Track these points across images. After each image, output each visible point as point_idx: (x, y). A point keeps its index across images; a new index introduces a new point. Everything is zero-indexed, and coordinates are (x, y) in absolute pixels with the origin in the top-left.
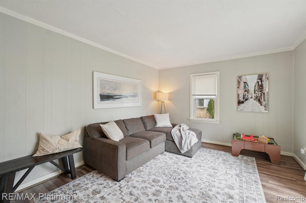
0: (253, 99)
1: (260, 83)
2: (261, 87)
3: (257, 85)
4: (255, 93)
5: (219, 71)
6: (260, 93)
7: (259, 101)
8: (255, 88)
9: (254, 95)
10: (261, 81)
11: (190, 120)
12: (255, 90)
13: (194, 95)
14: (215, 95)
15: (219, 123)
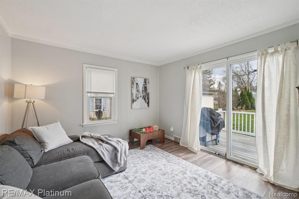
0: (141, 98)
1: (145, 86)
2: (145, 88)
3: (144, 87)
4: (142, 93)
5: (117, 68)
6: (145, 93)
7: (145, 99)
8: (143, 89)
9: (142, 95)
10: (146, 84)
11: (83, 126)
12: (142, 91)
13: (90, 92)
14: (114, 93)
15: (117, 122)
